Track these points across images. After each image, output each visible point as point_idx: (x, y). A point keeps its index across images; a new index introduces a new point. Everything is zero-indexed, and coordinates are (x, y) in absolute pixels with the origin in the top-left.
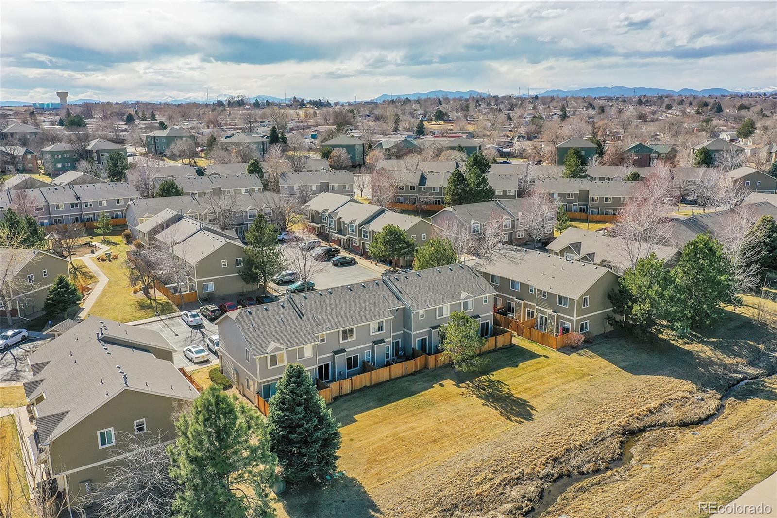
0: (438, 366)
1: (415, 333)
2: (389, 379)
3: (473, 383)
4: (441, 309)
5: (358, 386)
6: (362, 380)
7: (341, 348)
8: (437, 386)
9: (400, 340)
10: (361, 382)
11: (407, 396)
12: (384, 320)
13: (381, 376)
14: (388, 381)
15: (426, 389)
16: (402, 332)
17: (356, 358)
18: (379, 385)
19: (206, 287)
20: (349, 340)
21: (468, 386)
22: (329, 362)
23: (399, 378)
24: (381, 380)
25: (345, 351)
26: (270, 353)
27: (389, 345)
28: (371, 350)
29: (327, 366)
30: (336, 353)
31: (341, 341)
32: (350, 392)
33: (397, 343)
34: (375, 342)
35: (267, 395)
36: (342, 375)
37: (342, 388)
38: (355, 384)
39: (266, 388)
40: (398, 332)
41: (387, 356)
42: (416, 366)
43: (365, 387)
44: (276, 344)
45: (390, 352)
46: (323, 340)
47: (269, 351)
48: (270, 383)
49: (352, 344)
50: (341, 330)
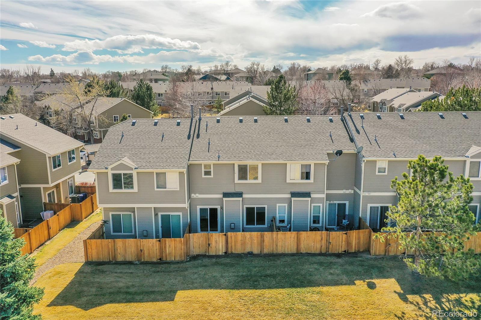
0: (392, 254)
1: (367, 194)
2: (295, 251)
3: (439, 301)
5: (238, 249)
6: (247, 241)
7: (238, 190)
8: (361, 285)
9: (347, 203)
10: (244, 244)
11: (293, 286)
13: (280, 244)
14: (293, 255)
15: (336, 283)
16: (352, 192)
17: (262, 210)
18: (273, 256)
20: (248, 181)
21: (426, 303)
22: (218, 207)
24: (280, 250)
25: (241, 196)
26: (112, 169)
27: (321, 205)
28: (286, 205)
29: (214, 212)
30: (226, 195)
31: (237, 181)
32: (224, 254)
33: (342, 207)
34: (294, 195)
35: (117, 228)
36: (233, 228)
37: (209, 245)
38: (233, 244)
39: (116, 219)
40: (344, 191)
41: (316, 220)
42: (348, 243)
43: (251, 254)
44: (126, 161)
45: (321, 215)
46: (207, 173)
47: (110, 167)
48: (121, 213)
49: (255, 188)
50: (237, 163)
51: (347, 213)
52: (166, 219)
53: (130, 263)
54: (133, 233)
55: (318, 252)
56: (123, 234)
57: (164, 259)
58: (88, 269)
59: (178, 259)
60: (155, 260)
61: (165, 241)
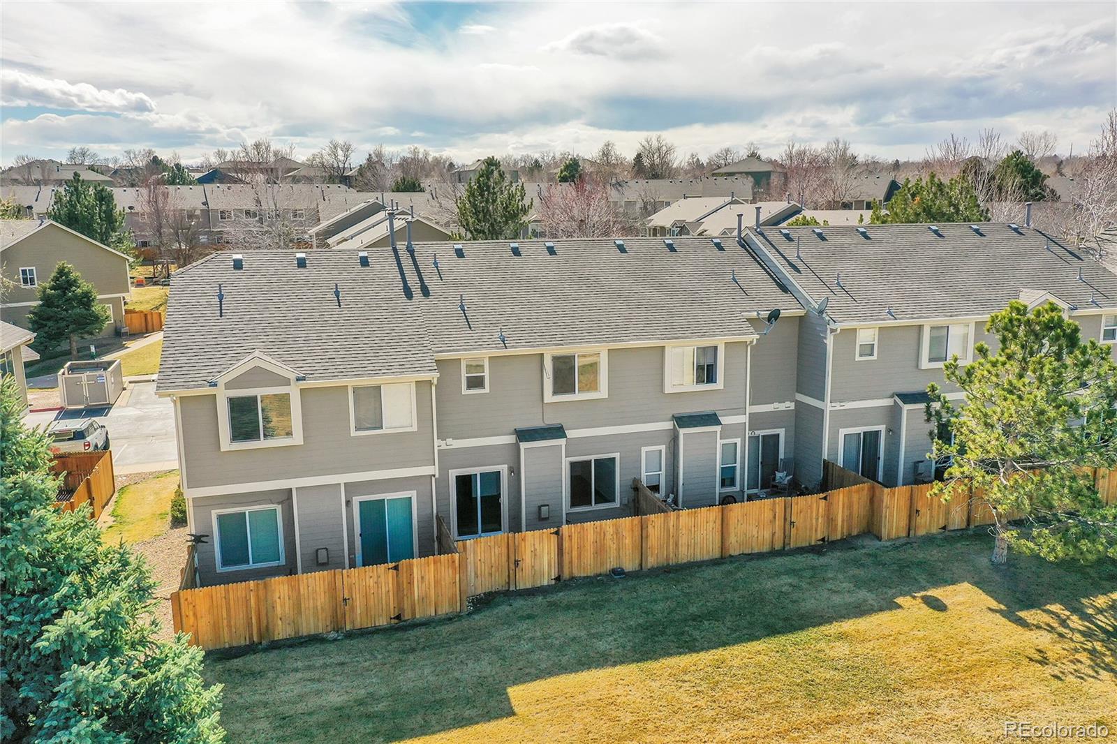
0: (922, 532)
1: (837, 406)
2: (717, 554)
3: (1084, 617)
4: (940, 338)
5: (585, 564)
7: (551, 420)
8: (911, 606)
9: (781, 432)
10: (600, 550)
11: (772, 631)
12: (720, 342)
13: (683, 540)
14: (714, 563)
15: (860, 611)
16: (792, 406)
17: (605, 467)
18: (671, 572)
20: (578, 396)
21: (1063, 623)
22: (503, 469)
23: (761, 556)
24: (684, 555)
25: (564, 436)
26: (228, 386)
27: (738, 441)
28: (663, 448)
29: (492, 481)
30: (525, 435)
31: (549, 397)
32: (553, 582)
33: (771, 442)
34: (683, 421)
35: (235, 550)
36: (546, 518)
37: (517, 563)
38: (575, 554)
39: (233, 528)
40: (776, 405)
41: (728, 478)
42: (830, 520)
43: (617, 573)
44: (264, 357)
45: (738, 465)
46: (475, 383)
47: (222, 380)
48: (246, 509)
49: (592, 412)
50: (549, 353)
51: (781, 456)
52: (373, 513)
53: (315, 639)
54: (283, 561)
55: (765, 549)
56: (251, 566)
57: (407, 616)
59: (445, 609)
60: (382, 622)
61: (411, 567)
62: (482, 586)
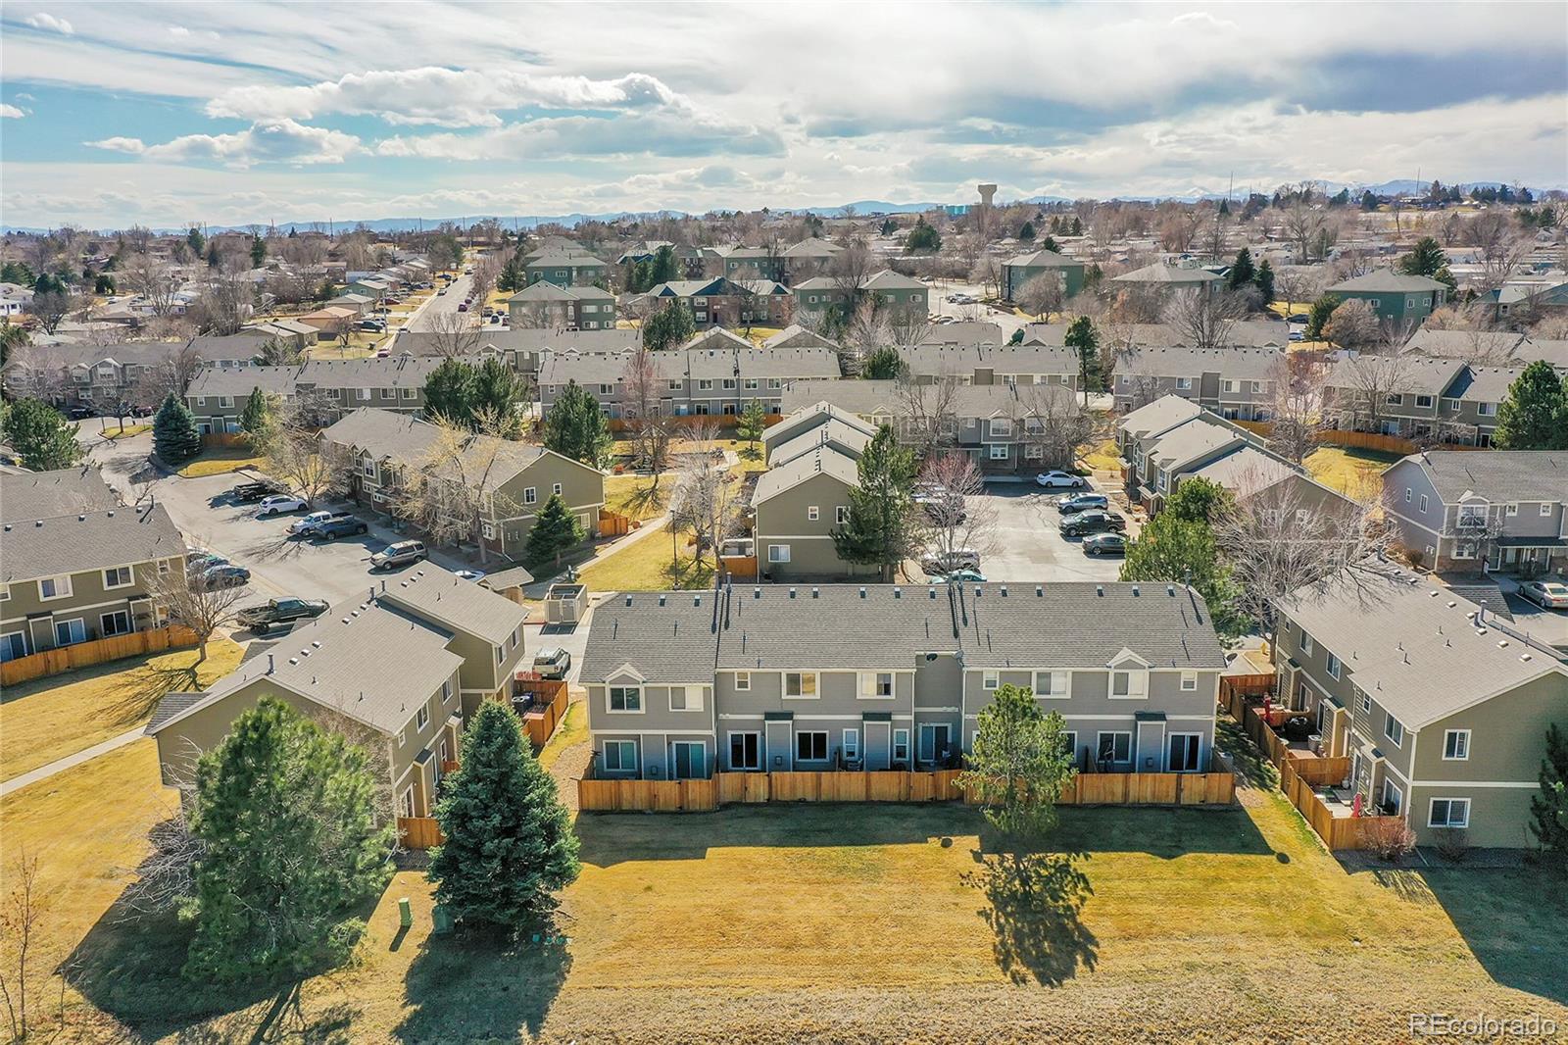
1: (971, 717)
2: (863, 798)
3: (1017, 862)
4: (1044, 677)
5: (785, 794)
6: (798, 784)
7: (787, 709)
8: (934, 842)
9: (948, 726)
10: (793, 788)
11: (853, 843)
12: (893, 672)
13: (842, 790)
14: (860, 803)
15: (906, 840)
16: (953, 711)
17: (821, 738)
18: (835, 805)
19: (775, 553)
20: (801, 697)
21: (1001, 863)
22: (758, 733)
24: (843, 797)
25: (791, 719)
26: (610, 683)
27: (907, 730)
28: (857, 730)
29: (751, 739)
30: (770, 716)
31: (785, 695)
32: (766, 801)
33: (941, 732)
34: (867, 716)
35: (613, 763)
36: (780, 765)
37: (746, 789)
38: (779, 788)
39: (612, 749)
40: (945, 708)
41: (901, 752)
42: (936, 787)
43: (803, 802)
44: (628, 669)
45: (907, 745)
46: (743, 684)
47: (608, 679)
48: (619, 742)
49: (811, 707)
50: (784, 672)
51: (949, 740)
52: (683, 750)
53: (641, 812)
54: (636, 769)
55: (895, 799)
56: (621, 770)
57: (685, 808)
58: (588, 819)
59: (704, 807)
60: (673, 809)
61: (687, 783)
62: (727, 797)
